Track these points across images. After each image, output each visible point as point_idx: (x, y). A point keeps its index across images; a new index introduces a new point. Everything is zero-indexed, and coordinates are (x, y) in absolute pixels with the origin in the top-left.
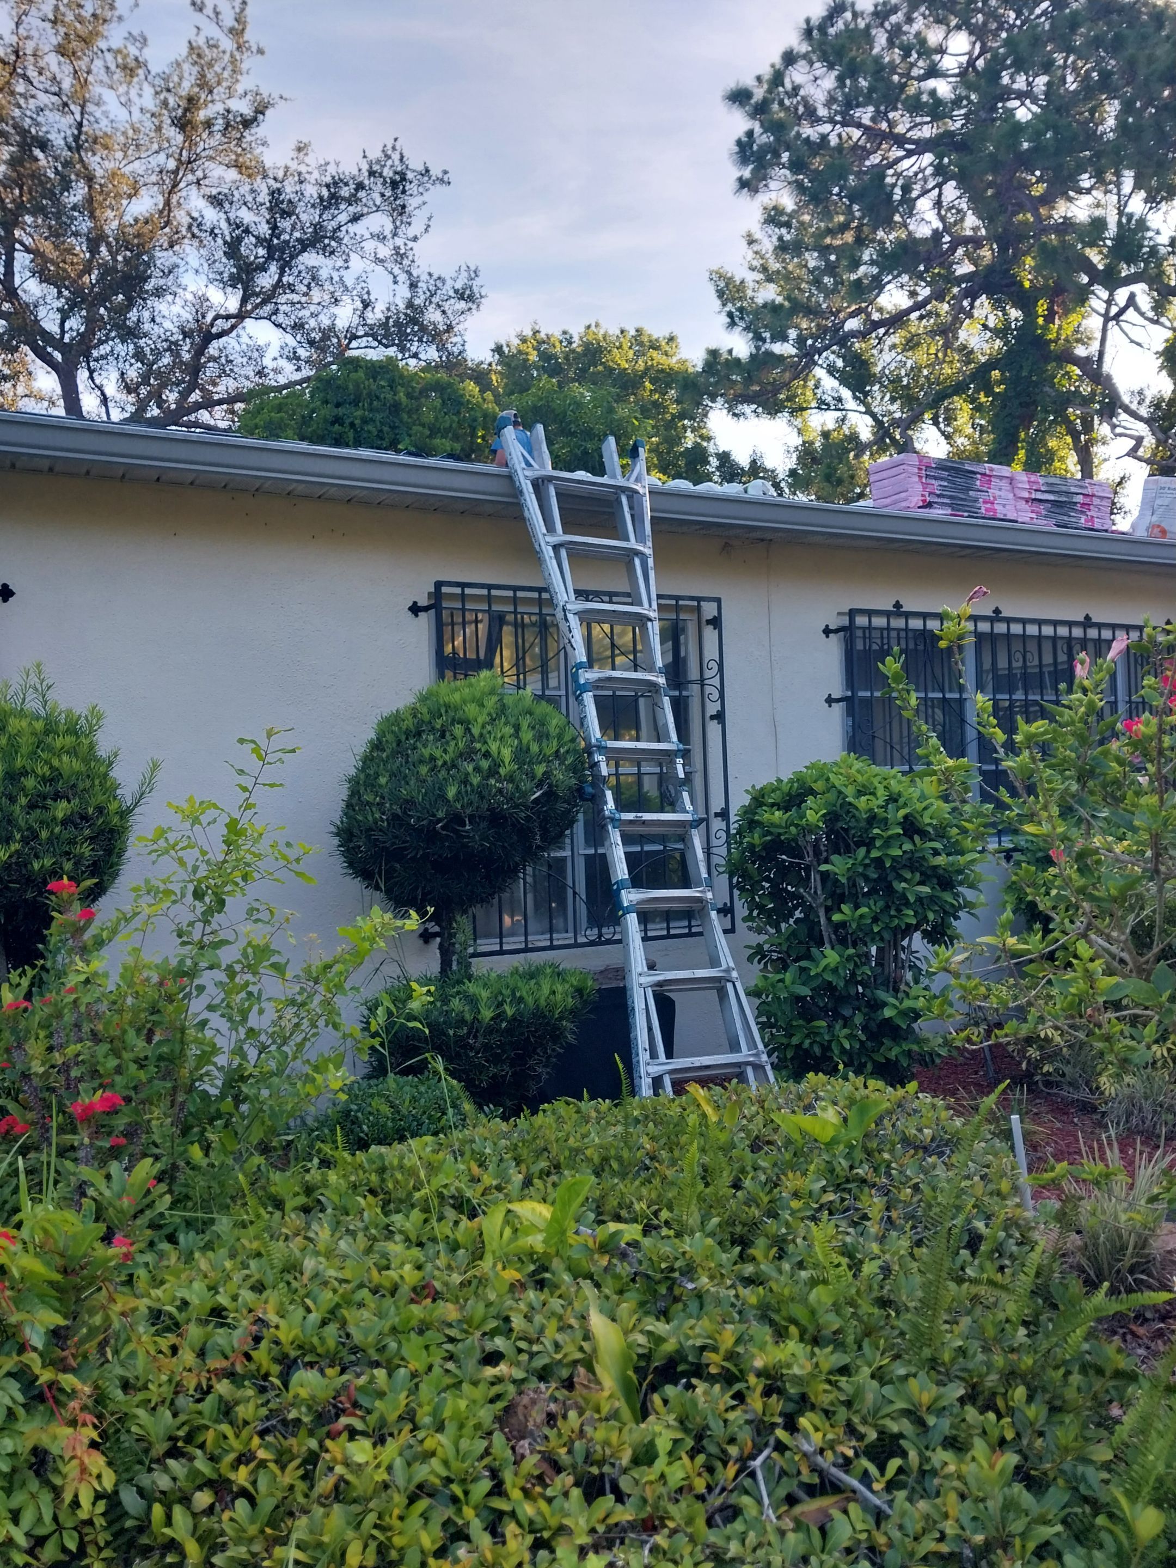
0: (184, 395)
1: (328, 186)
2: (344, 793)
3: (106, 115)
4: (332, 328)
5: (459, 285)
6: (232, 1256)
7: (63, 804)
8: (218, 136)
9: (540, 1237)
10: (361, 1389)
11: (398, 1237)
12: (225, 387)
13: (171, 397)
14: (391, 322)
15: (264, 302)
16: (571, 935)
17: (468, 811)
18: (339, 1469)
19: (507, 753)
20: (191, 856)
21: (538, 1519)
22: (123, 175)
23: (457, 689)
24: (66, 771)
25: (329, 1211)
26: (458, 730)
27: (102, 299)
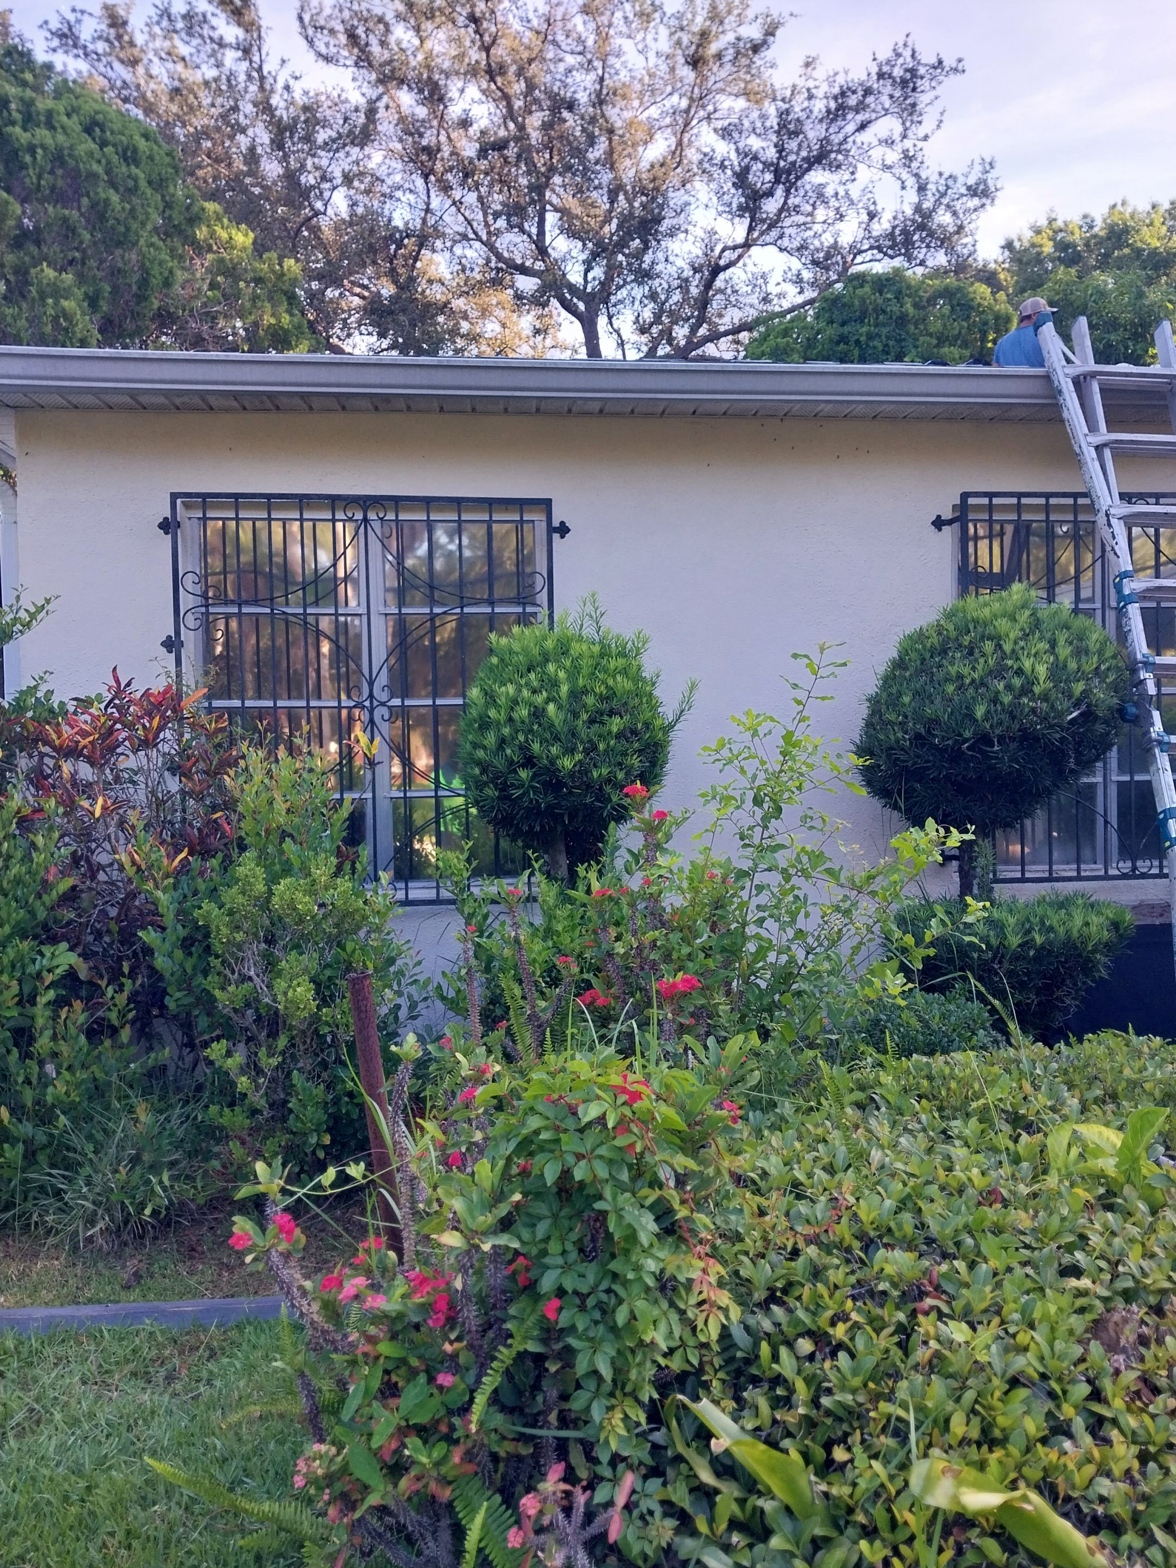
0: (694, 330)
1: (835, 98)
2: (864, 711)
3: (624, 64)
4: (835, 246)
5: (971, 181)
6: (800, 1139)
7: (617, 720)
8: (728, 67)
9: (1112, 1161)
10: (944, 1275)
11: (957, 1143)
12: (732, 317)
13: (681, 333)
14: (897, 232)
15: (770, 227)
16: (1101, 866)
17: (997, 732)
18: (933, 1344)
19: (1042, 670)
20: (751, 766)
21: (1141, 1432)
22: (640, 123)
23: (986, 604)
24: (619, 690)
25: (883, 1109)
26: (989, 646)
27: (621, 245)
